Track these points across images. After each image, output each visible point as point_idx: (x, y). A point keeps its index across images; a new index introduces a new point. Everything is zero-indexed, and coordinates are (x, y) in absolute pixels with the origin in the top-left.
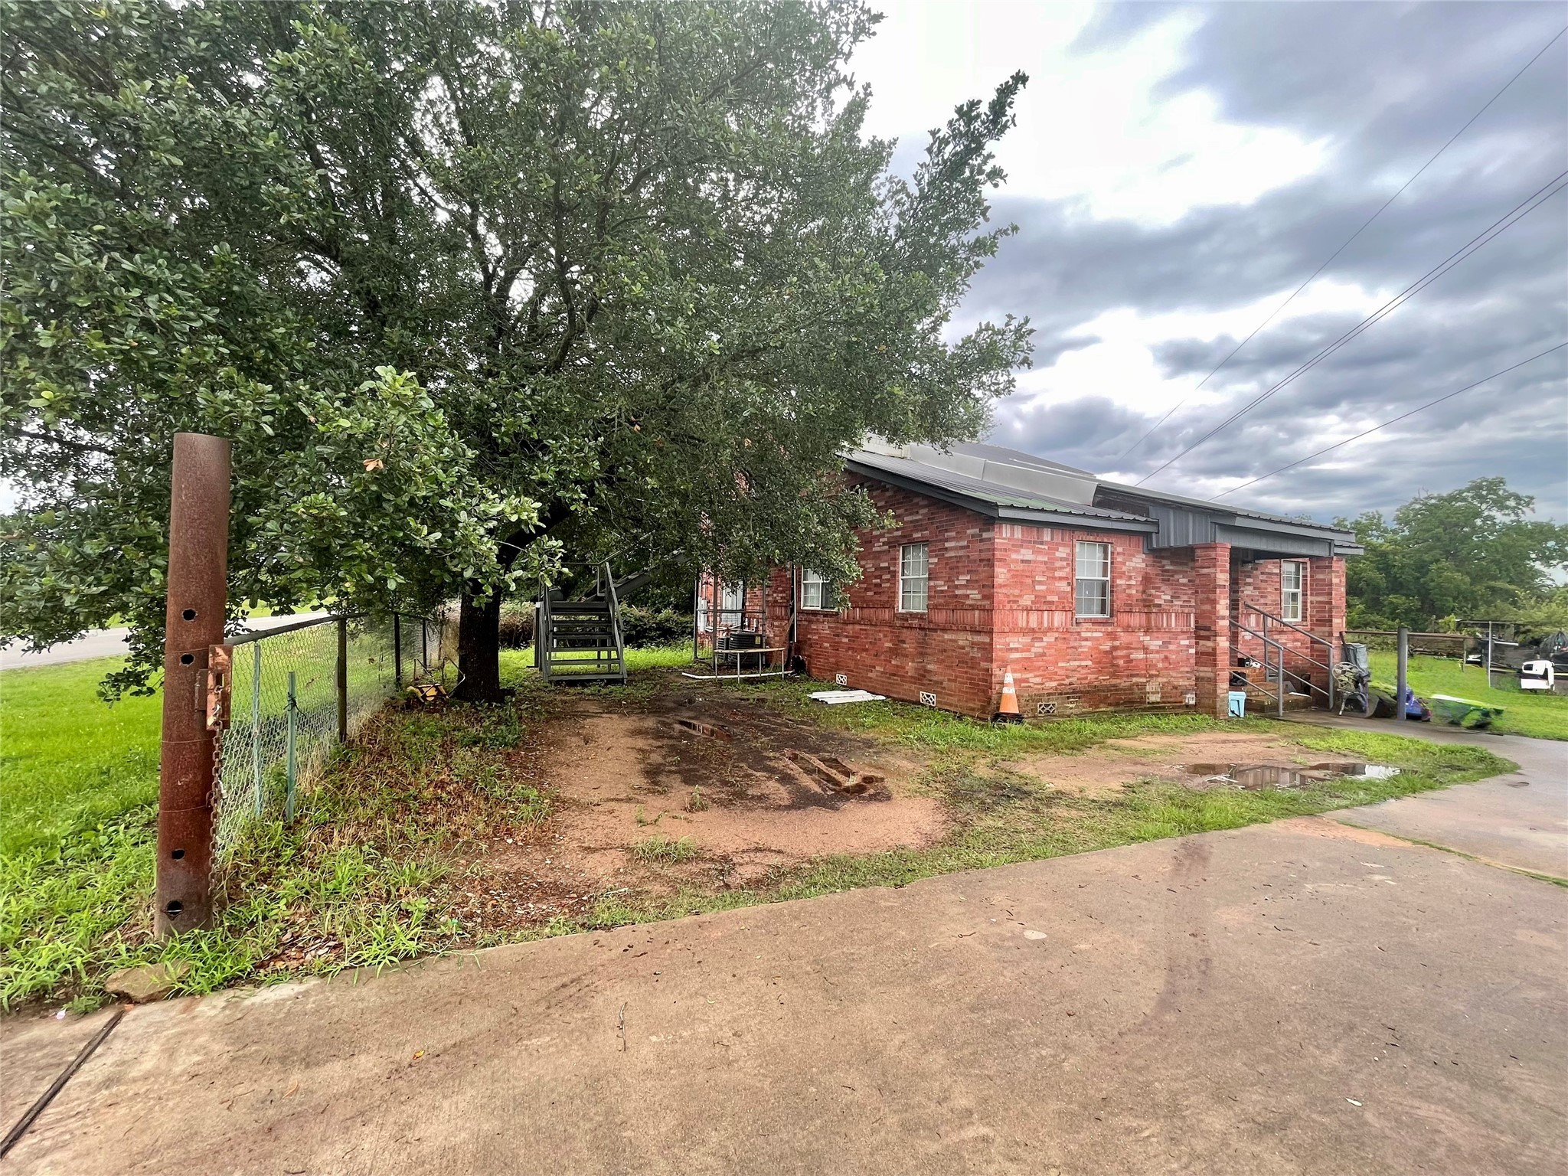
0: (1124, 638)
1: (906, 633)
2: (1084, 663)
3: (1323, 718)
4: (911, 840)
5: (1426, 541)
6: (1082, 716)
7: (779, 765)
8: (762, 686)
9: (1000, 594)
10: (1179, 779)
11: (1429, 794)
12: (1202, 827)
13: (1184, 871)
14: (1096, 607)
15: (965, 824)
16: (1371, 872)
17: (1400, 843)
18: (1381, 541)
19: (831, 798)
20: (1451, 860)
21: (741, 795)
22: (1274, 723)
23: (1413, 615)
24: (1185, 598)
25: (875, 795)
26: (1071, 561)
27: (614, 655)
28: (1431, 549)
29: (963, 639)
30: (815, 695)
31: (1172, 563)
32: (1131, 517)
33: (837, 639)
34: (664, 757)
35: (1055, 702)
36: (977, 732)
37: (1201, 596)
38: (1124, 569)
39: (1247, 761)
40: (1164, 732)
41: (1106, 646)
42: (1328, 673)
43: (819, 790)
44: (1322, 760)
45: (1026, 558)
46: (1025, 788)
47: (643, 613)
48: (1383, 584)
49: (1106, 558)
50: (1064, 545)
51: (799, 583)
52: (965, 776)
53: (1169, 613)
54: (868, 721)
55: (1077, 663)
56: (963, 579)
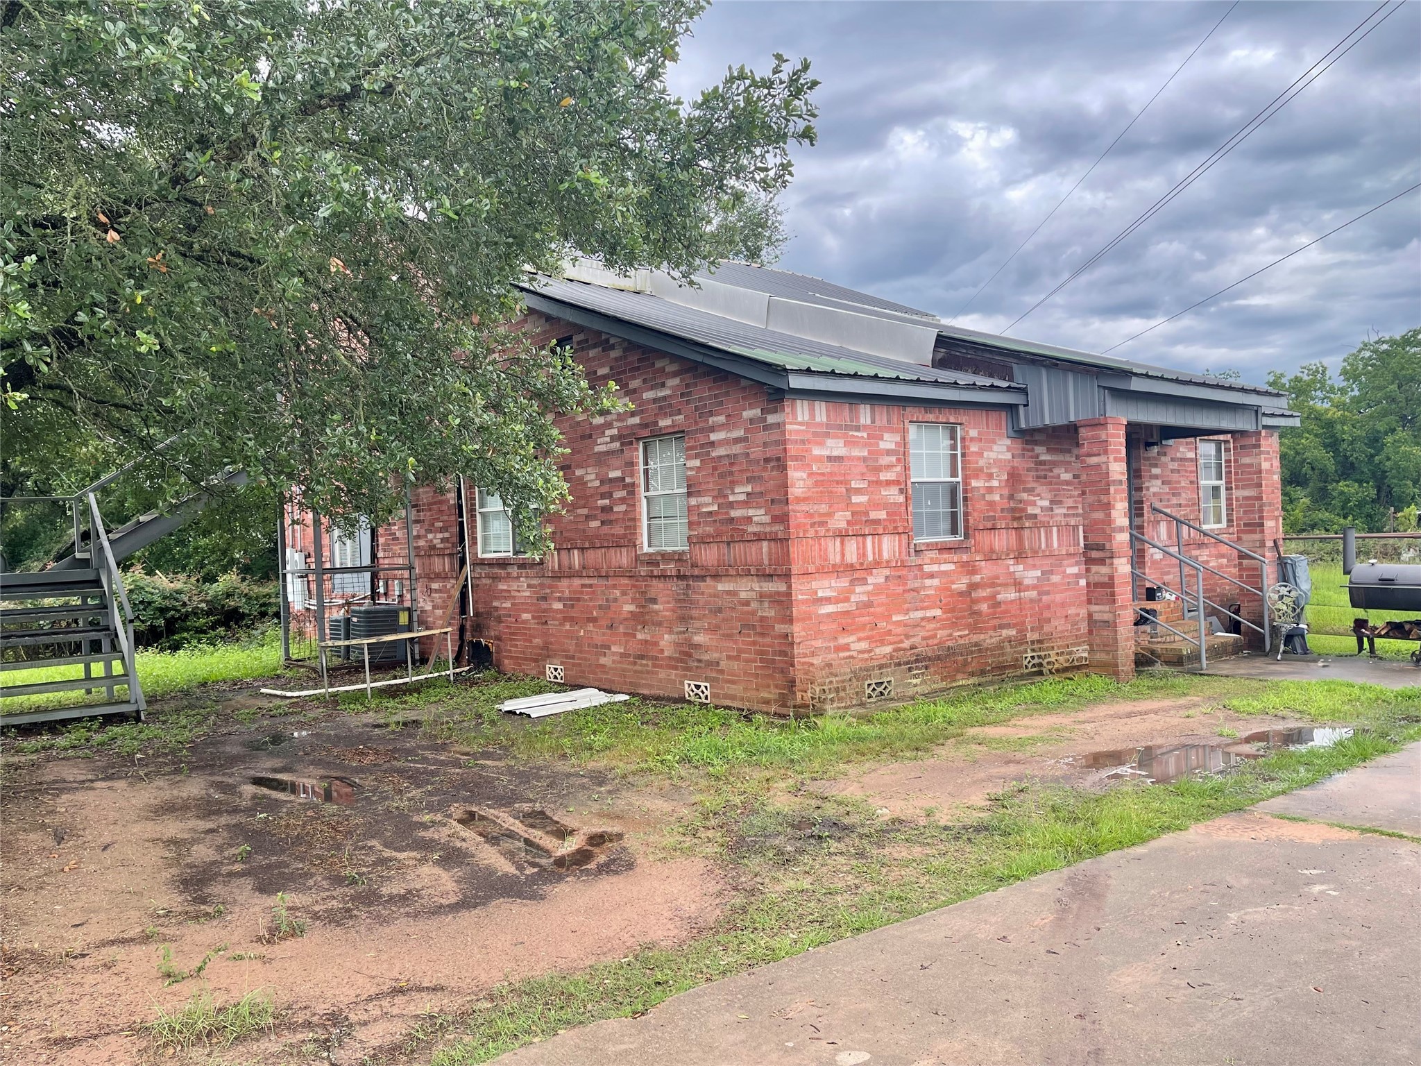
0: (987, 570)
1: (657, 587)
2: (930, 614)
3: (1259, 665)
4: (663, 931)
5: (1379, 403)
6: (931, 695)
7: (441, 834)
8: (412, 699)
9: (798, 512)
10: (1067, 778)
11: (1382, 760)
12: (1096, 849)
13: (1070, 918)
14: (945, 525)
15: (752, 892)
16: (1310, 882)
17: (1346, 835)
18: (1327, 405)
19: (532, 880)
20: (1404, 849)
21: (370, 898)
22: (1196, 679)
23: (1368, 509)
24: (1070, 502)
25: (607, 865)
26: (902, 454)
27: (117, 669)
28: (1385, 414)
29: (747, 589)
30: (509, 705)
31: (1049, 450)
32: (987, 382)
33: (544, 605)
34: (220, 849)
35: (889, 676)
36: (774, 738)
37: (1090, 499)
38: (981, 463)
39: (1159, 741)
40: (1048, 710)
41: (961, 585)
42: (1261, 600)
43: (511, 869)
44: (1256, 729)
45: (835, 453)
46: (847, 821)
47: (178, 585)
48: (1331, 466)
49: (954, 447)
50: (891, 430)
51: (472, 511)
52: (755, 812)
53: (1048, 528)
54: (599, 739)
55: (919, 614)
56: (740, 492)
